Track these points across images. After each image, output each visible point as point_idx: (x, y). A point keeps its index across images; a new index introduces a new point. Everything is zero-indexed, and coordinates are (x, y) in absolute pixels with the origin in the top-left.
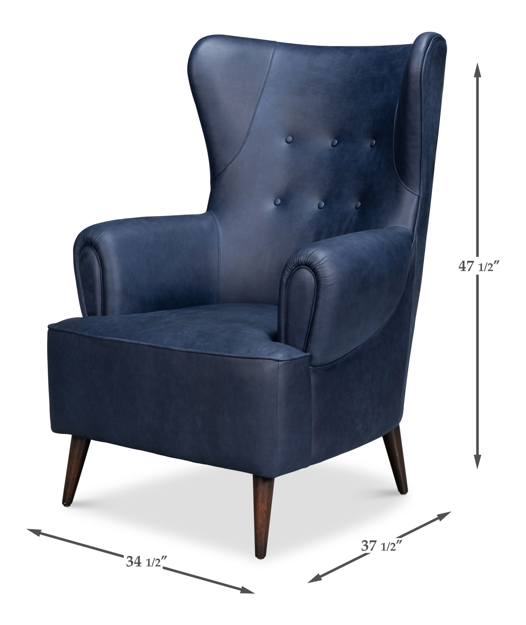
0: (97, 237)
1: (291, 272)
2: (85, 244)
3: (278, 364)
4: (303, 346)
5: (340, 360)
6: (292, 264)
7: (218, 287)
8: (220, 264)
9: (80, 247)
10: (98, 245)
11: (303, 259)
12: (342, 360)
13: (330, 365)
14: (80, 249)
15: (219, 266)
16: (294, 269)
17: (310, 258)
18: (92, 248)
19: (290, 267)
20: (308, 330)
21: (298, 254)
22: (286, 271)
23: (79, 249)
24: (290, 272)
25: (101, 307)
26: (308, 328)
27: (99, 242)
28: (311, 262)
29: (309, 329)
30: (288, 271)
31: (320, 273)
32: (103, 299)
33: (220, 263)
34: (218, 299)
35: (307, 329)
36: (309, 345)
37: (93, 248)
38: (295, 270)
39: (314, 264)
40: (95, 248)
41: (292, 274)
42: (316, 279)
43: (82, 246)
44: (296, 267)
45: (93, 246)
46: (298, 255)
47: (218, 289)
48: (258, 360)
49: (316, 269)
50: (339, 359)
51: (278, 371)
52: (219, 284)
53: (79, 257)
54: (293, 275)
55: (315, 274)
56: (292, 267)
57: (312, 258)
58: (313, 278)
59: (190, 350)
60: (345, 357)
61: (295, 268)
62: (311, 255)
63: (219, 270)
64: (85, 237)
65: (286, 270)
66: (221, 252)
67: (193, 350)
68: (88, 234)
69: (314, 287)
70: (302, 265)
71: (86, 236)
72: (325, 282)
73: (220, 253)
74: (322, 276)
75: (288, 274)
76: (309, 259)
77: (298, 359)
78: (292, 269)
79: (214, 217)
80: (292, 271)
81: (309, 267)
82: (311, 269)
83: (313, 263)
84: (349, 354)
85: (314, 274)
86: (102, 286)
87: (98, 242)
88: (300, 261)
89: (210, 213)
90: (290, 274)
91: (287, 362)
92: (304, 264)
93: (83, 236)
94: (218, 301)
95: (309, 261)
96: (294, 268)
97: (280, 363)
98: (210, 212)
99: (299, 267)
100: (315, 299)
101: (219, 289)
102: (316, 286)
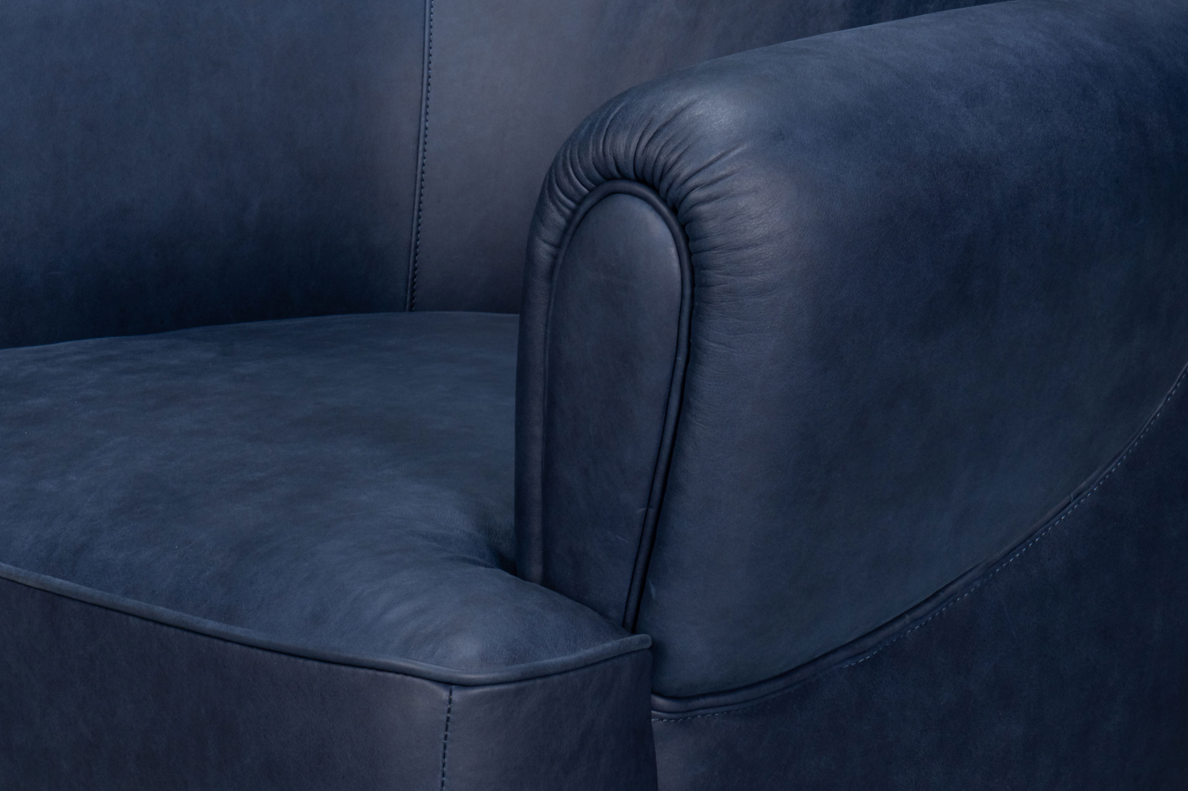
1: (574, 212)
3: (450, 701)
4: (626, 594)
5: (842, 655)
6: (574, 171)
7: (415, 225)
8: (427, 121)
11: (627, 147)
12: (851, 657)
13: (781, 684)
15: (422, 127)
16: (585, 197)
17: (660, 141)
19: (565, 181)
20: (647, 512)
21: (607, 117)
22: (553, 208)
24: (567, 211)
26: (648, 506)
28: (665, 164)
29: (652, 511)
30: (559, 204)
31: (710, 226)
33: (427, 113)
35: (643, 509)
36: (653, 590)
38: (588, 203)
39: (678, 176)
41: (578, 218)
42: (690, 254)
44: (598, 184)
46: (606, 127)
48: (350, 670)
49: (686, 204)
50: (834, 651)
51: (446, 737)
52: (420, 210)
54: (578, 226)
55: (683, 227)
56: (576, 189)
57: (671, 146)
58: (673, 250)
59: (57, 583)
60: (870, 642)
61: (591, 190)
62: (665, 130)
63: (421, 148)
65: (548, 200)
66: (432, 64)
67: (72, 584)
69: (678, 294)
70: (624, 177)
72: (728, 274)
73: (429, 69)
74: (719, 241)
75: (561, 221)
76: (653, 151)
77: (564, 670)
78: (578, 198)
80: (579, 204)
81: (656, 190)
82: (664, 201)
83: (673, 172)
84: (898, 625)
85: (677, 229)
88: (611, 159)
90: (569, 221)
91: (497, 688)
92: (632, 174)
94: (413, 291)
95: (656, 161)
96: (585, 190)
97: (458, 695)
99: (608, 186)
100: (681, 360)
102: (688, 292)
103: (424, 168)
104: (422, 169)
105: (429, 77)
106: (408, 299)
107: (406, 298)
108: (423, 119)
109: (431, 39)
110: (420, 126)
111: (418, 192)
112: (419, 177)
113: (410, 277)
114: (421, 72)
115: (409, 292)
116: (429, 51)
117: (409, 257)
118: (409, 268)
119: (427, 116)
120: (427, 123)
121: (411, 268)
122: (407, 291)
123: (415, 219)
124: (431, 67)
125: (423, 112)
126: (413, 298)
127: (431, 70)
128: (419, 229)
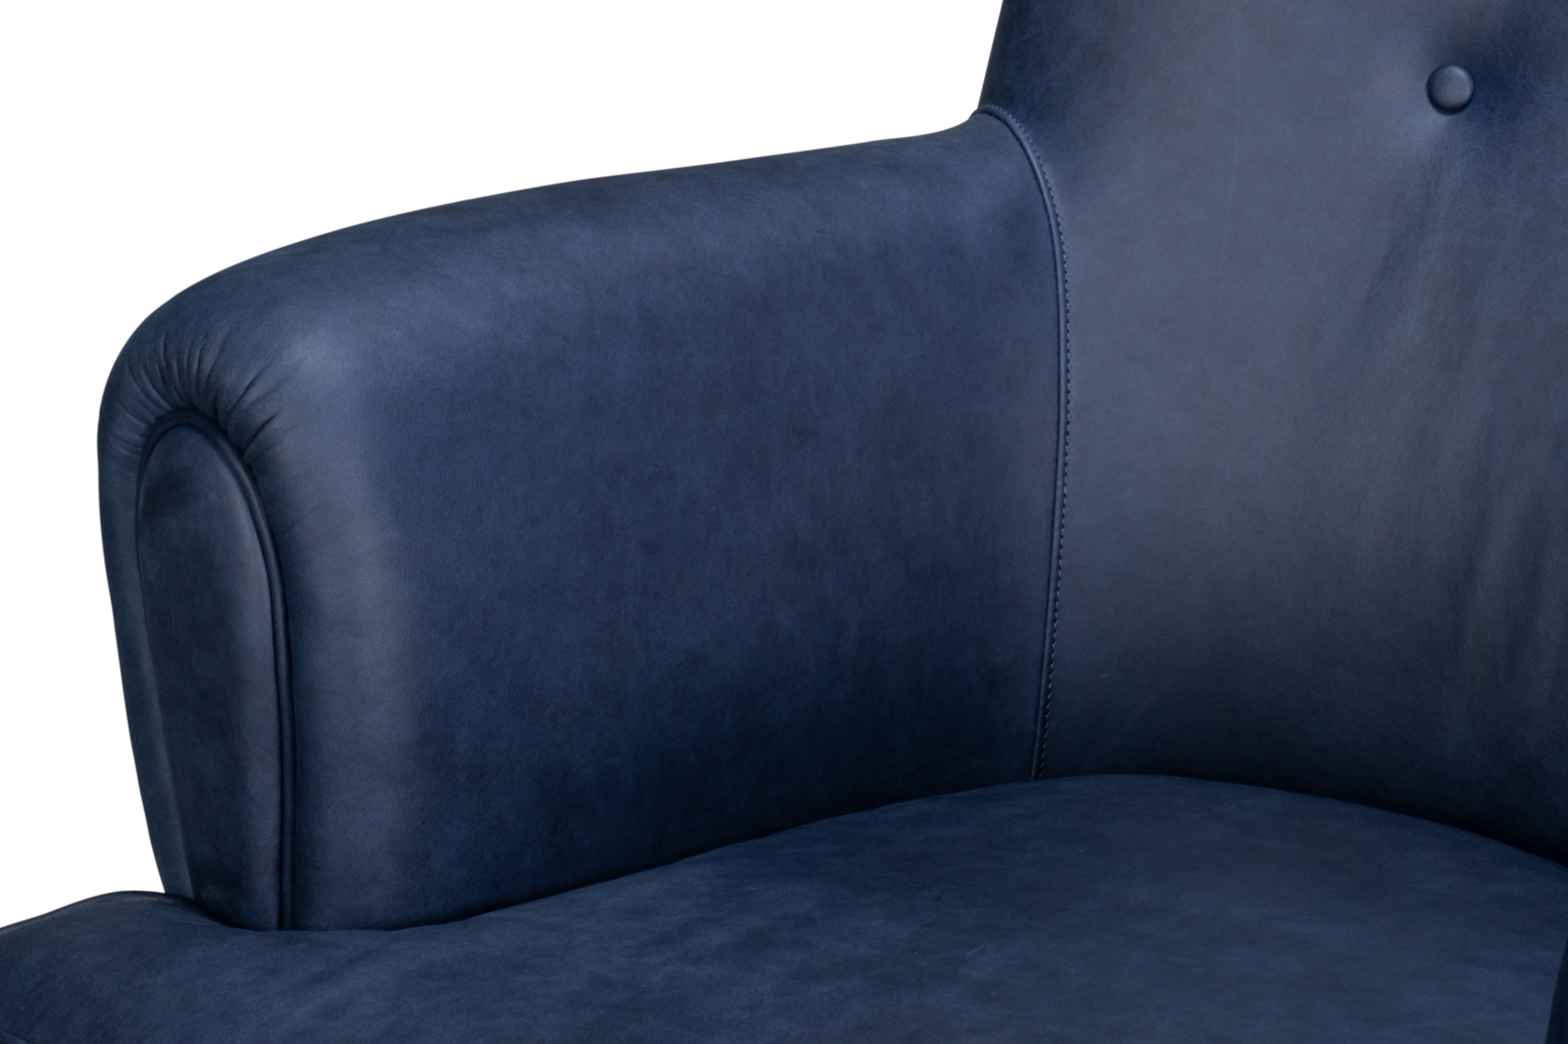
0: (251, 384)
2: (179, 409)
7: (1048, 631)
9: (143, 426)
10: (261, 435)
14: (141, 436)
15: (1059, 494)
18: (218, 447)
23: (135, 437)
25: (275, 840)
27: (265, 418)
32: (288, 789)
33: (1065, 474)
34: (1046, 704)
37: (226, 446)
40: (240, 452)
43: (158, 419)
45: (224, 433)
47: (1047, 642)
52: (1055, 611)
53: (138, 489)
64: (175, 365)
66: (1071, 405)
68: (198, 353)
71: (179, 362)
73: (1067, 412)
79: (1031, 164)
86: (285, 704)
87: (260, 418)
89: (1006, 130)
93: (164, 363)
94: (1045, 722)
98: (1005, 122)
101: (1053, 641)
103: (1061, 551)
104: (1059, 553)
105: (1068, 423)
106: (1038, 733)
107: (1035, 732)
108: (1059, 483)
109: (1069, 368)
110: (1055, 493)
111: (1052, 585)
112: (1054, 565)
113: (1041, 703)
114: (1056, 416)
115: (1039, 723)
116: (1066, 386)
117: (1041, 675)
118: (1039, 692)
119: (1065, 478)
120: (1065, 488)
121: (1043, 692)
122: (1036, 722)
123: (1049, 623)
124: (1069, 409)
125: (1060, 473)
126: (1044, 732)
127: (1070, 413)
128: (1055, 637)
